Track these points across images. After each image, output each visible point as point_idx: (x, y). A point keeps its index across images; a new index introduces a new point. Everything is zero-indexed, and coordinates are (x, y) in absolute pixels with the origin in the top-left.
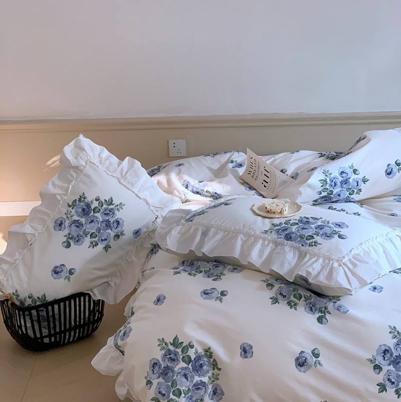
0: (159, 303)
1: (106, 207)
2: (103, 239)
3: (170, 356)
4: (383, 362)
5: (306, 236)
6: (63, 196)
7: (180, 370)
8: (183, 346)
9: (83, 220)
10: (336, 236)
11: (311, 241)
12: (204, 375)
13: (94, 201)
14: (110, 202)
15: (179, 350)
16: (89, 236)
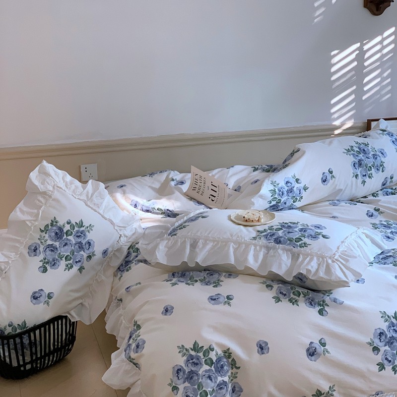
0: (168, 314)
1: (78, 229)
2: (77, 260)
3: (193, 361)
4: (380, 344)
5: (294, 238)
6: (33, 222)
7: (204, 372)
8: (204, 349)
9: (57, 244)
10: (320, 236)
11: (300, 242)
12: (225, 375)
13: (66, 225)
14: (81, 225)
15: (201, 354)
16: (64, 259)
